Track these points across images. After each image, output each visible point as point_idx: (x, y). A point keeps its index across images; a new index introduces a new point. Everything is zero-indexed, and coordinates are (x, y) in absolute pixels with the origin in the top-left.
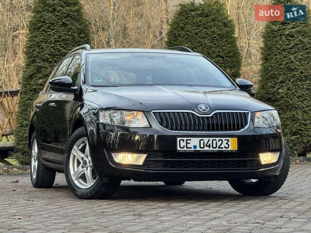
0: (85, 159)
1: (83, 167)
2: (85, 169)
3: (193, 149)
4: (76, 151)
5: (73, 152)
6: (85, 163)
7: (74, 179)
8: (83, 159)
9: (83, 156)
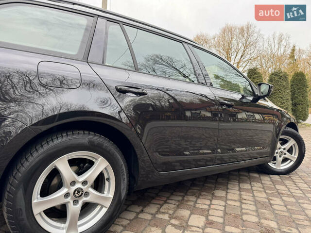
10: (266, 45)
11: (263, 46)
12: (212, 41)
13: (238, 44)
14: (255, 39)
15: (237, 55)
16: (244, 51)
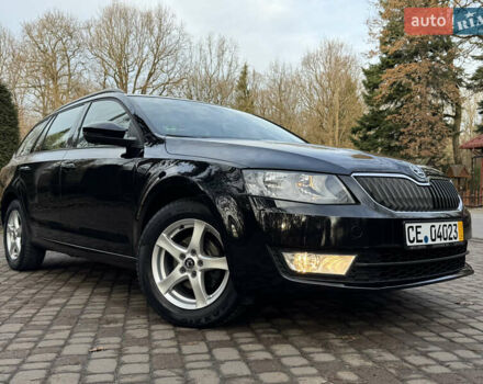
0: (189, 256)
1: (183, 270)
2: (189, 275)
3: (424, 243)
4: (165, 243)
5: (160, 243)
6: (190, 264)
7: (162, 290)
8: (182, 256)
9: (184, 251)
10: (196, 57)
11: (191, 57)
12: (85, 33)
13: (141, 48)
14: (173, 41)
15: (139, 72)
16: (154, 64)
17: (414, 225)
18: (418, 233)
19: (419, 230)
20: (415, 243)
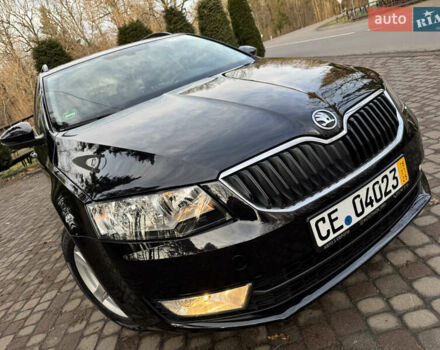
3: (346, 227)
17: (325, 215)
18: (332, 221)
19: (333, 217)
20: (332, 236)
